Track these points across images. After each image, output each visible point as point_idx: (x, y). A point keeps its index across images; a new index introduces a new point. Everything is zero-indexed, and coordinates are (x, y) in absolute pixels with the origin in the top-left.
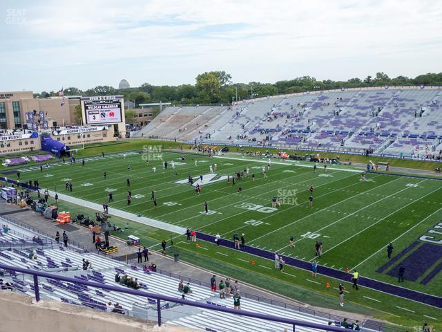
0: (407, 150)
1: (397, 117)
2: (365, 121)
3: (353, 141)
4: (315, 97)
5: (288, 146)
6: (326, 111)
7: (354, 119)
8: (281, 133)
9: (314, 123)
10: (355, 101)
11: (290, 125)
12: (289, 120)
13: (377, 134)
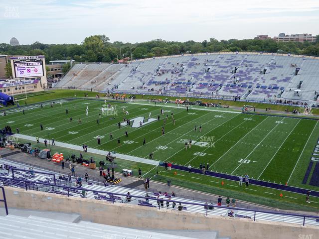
0: (262, 97)
1: (249, 74)
2: (228, 77)
3: (223, 91)
4: (189, 58)
5: (178, 94)
6: (198, 69)
7: (220, 74)
8: (170, 84)
9: (193, 78)
10: (217, 62)
11: (175, 79)
12: (174, 75)
13: (239, 86)
